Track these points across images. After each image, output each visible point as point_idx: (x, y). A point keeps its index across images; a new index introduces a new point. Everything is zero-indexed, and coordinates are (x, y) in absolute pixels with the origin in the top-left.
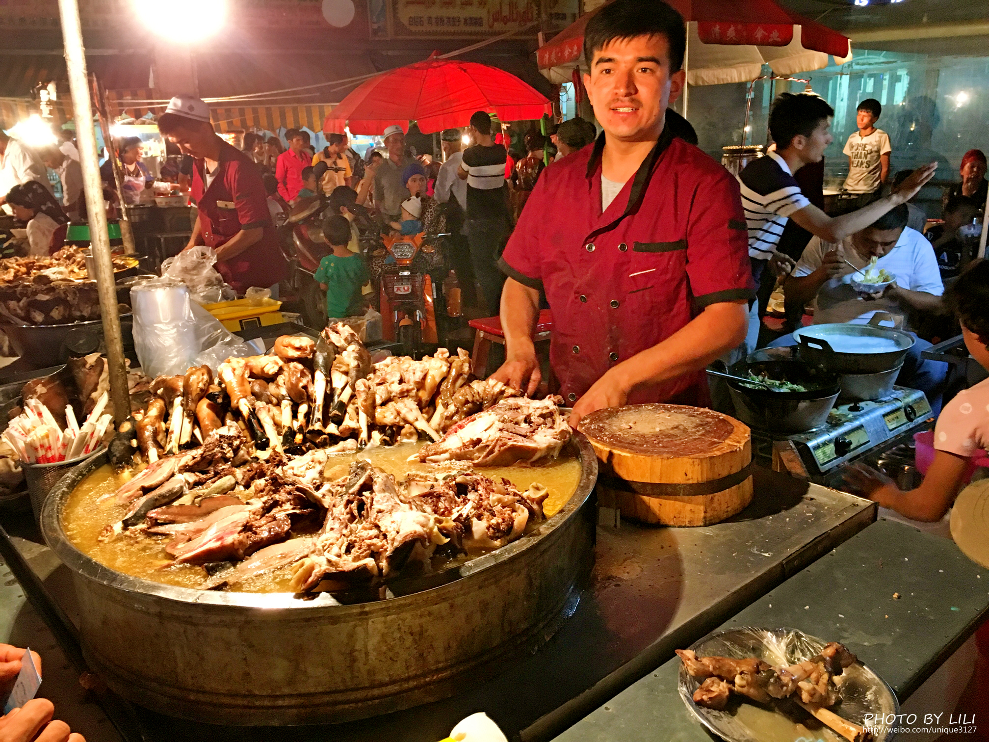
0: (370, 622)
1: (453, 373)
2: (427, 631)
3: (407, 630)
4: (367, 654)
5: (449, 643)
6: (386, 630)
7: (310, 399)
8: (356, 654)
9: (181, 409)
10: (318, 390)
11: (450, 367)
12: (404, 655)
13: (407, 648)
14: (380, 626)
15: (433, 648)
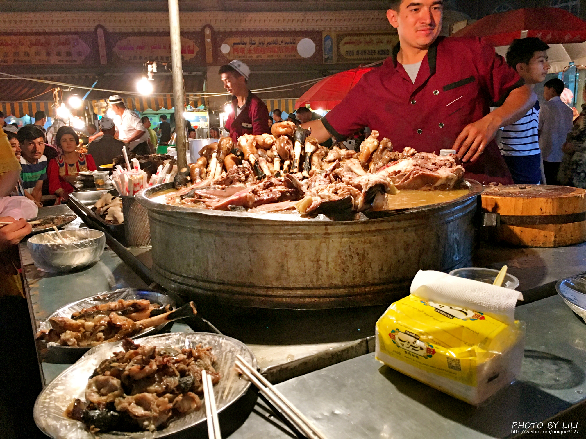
0: (331, 241)
1: (381, 146)
2: (368, 254)
3: (354, 251)
4: (328, 263)
5: (382, 266)
6: (341, 249)
7: (291, 158)
8: (320, 262)
9: (216, 159)
10: (297, 152)
11: (379, 143)
12: (352, 268)
13: (354, 264)
14: (337, 245)
15: (371, 267)
